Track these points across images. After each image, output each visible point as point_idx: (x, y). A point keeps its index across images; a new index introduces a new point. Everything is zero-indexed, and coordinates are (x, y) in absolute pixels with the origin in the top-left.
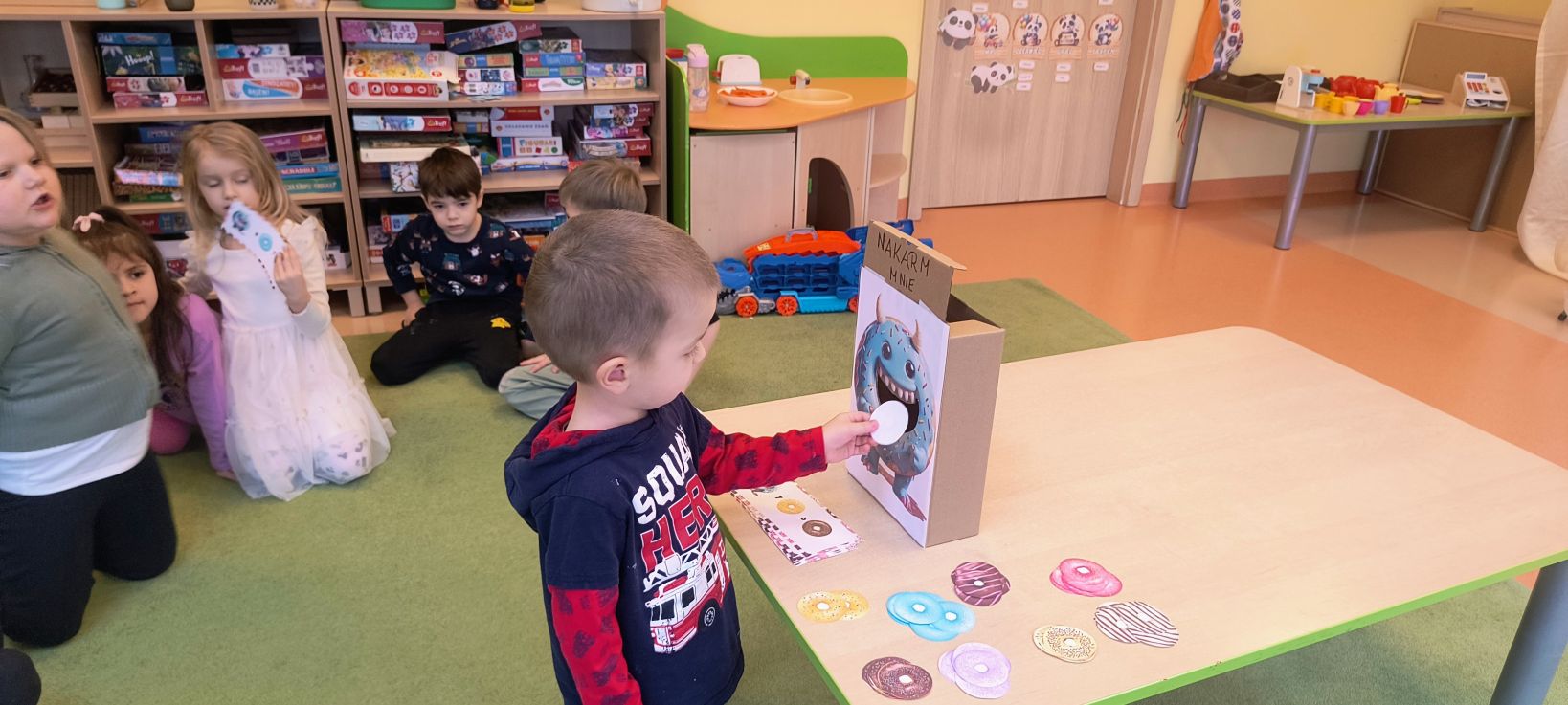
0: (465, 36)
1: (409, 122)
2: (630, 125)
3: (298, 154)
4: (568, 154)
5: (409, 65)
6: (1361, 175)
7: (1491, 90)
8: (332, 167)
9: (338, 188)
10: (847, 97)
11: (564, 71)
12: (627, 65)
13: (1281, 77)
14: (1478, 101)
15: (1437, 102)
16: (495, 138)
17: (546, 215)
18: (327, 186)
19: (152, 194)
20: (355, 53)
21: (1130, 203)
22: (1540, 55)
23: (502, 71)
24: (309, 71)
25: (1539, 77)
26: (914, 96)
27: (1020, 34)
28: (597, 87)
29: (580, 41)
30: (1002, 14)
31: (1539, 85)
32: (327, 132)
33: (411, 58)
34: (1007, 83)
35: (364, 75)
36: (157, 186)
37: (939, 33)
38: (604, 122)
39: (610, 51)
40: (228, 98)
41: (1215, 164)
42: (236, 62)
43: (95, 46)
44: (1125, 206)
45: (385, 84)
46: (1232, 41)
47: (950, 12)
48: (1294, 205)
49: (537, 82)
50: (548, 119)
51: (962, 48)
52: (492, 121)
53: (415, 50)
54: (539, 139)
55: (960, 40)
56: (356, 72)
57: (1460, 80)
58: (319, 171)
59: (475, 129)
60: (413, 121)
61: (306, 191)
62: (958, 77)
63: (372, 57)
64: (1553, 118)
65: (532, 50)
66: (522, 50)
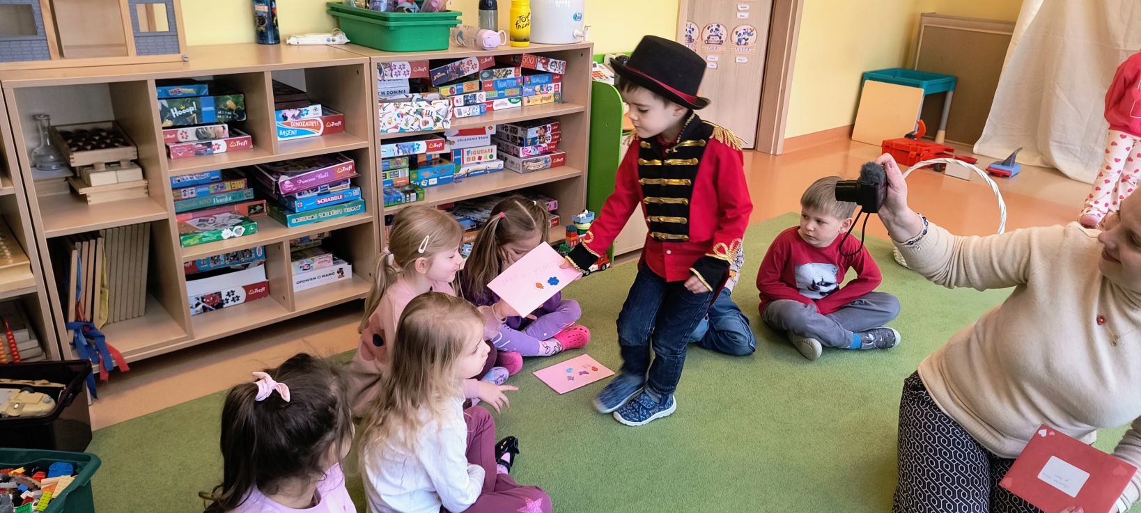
0: (444, 70)
1: (415, 147)
3: (329, 185)
4: (501, 160)
9: (365, 210)
11: (507, 92)
12: (549, 85)
18: (355, 209)
21: (778, 153)
44: (775, 155)
49: (492, 103)
50: (490, 133)
54: (481, 148)
58: (345, 196)
61: (339, 215)
65: (489, 77)
66: (482, 78)
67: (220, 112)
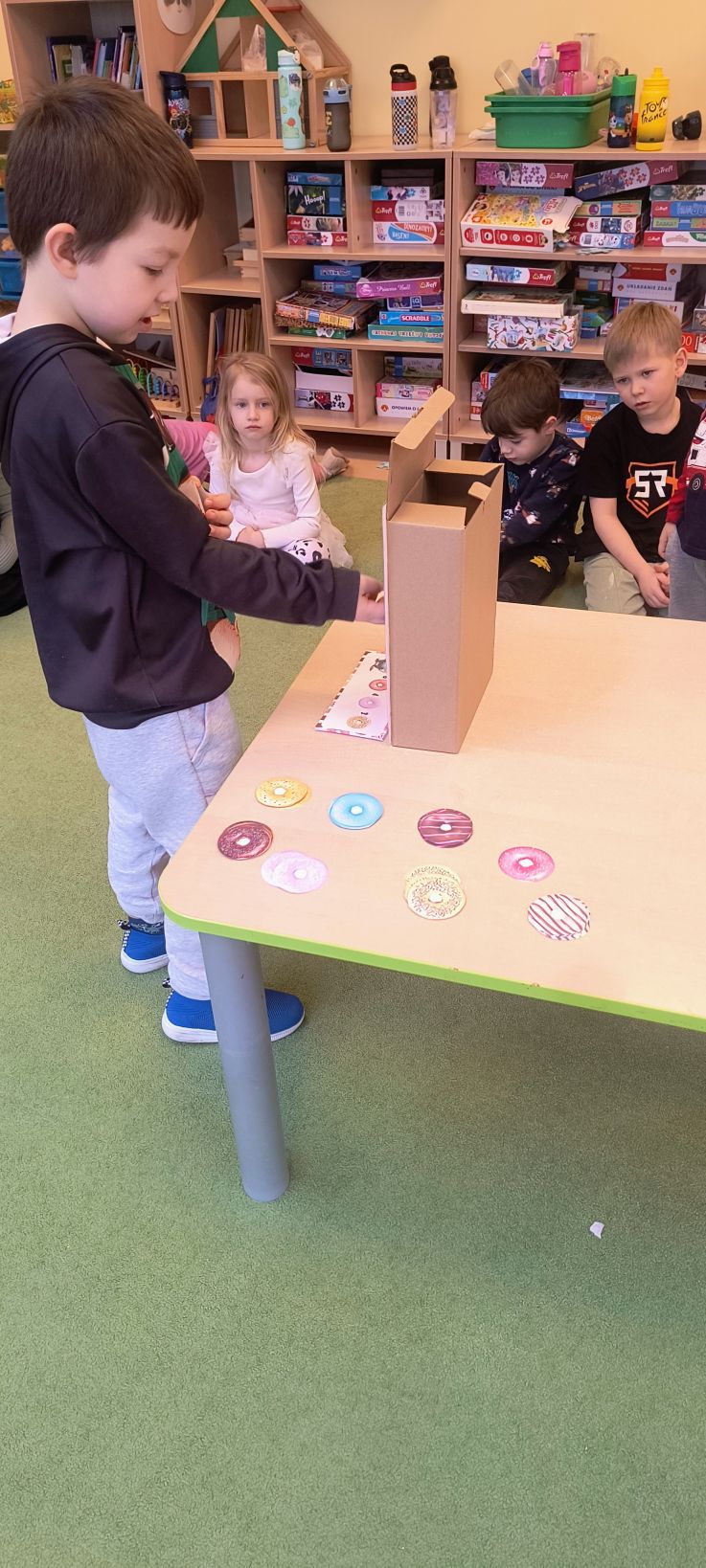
1: (515, 274)
5: (526, 211)
9: (442, 338)
11: (695, 223)
16: (615, 298)
18: (437, 336)
19: (303, 328)
32: (439, 279)
33: (533, 204)
35: (481, 221)
36: (307, 321)
42: (386, 204)
43: (284, 186)
45: (496, 231)
50: (673, 280)
52: (614, 279)
53: (538, 195)
56: (476, 217)
59: (595, 286)
60: (520, 273)
61: (418, 339)
63: (498, 202)
66: (653, 196)
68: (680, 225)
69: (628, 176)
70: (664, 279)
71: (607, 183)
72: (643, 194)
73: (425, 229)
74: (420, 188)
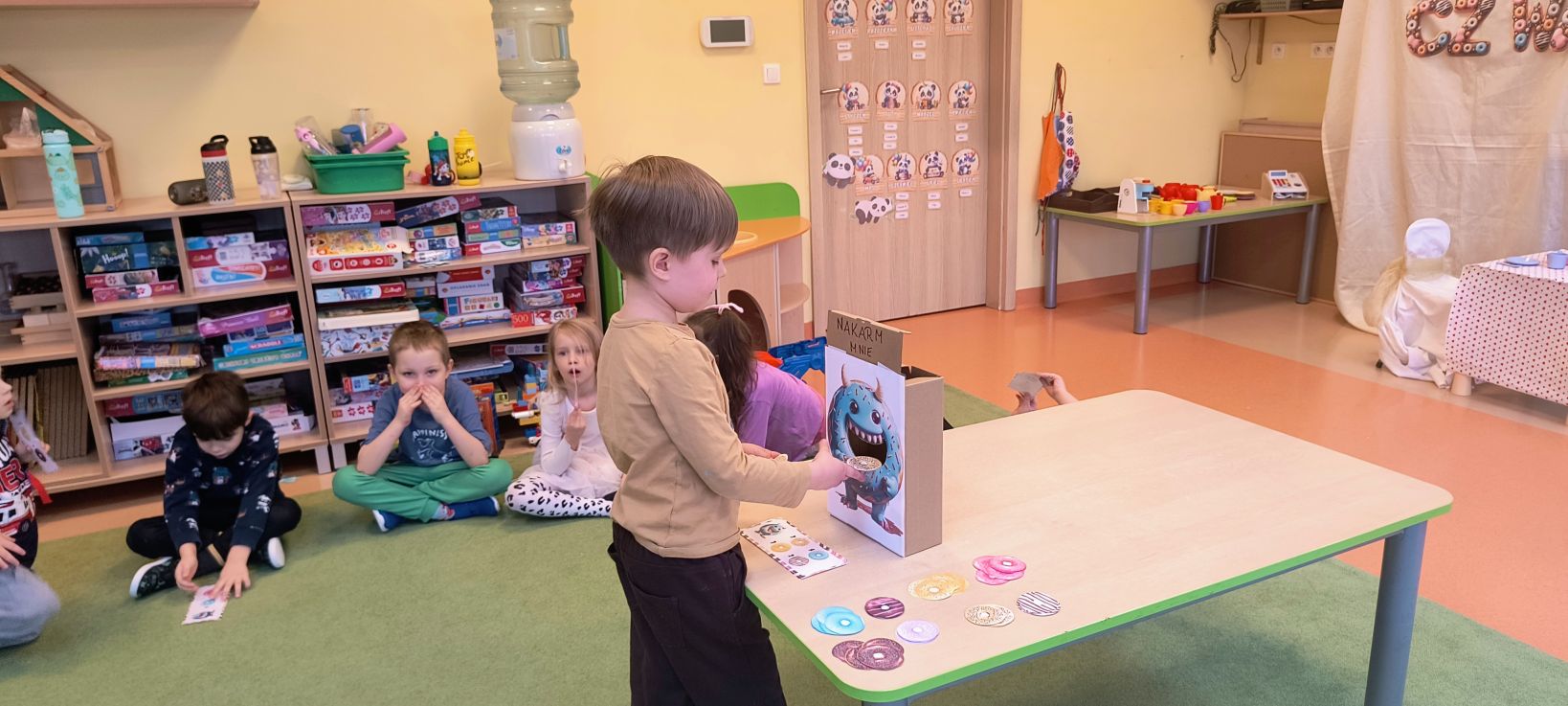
0: (413, 212)
1: (367, 291)
2: (565, 276)
3: (265, 329)
4: (509, 308)
5: (366, 241)
6: (1198, 266)
7: (1292, 185)
8: (298, 338)
9: (305, 356)
10: (753, 236)
11: (501, 235)
12: (558, 225)
13: (1117, 189)
14: (1284, 194)
15: (1250, 198)
16: (442, 299)
17: (494, 363)
18: (294, 355)
19: (131, 378)
20: (314, 236)
21: (1007, 309)
22: (1325, 152)
23: (447, 239)
24: (272, 255)
25: (1328, 169)
26: (809, 232)
27: (893, 170)
28: (533, 245)
29: (516, 208)
30: (876, 155)
31: (1329, 176)
32: (292, 307)
33: (367, 235)
34: (888, 213)
35: (326, 253)
36: (135, 370)
37: (824, 175)
38: (541, 276)
39: (539, 214)
40: (198, 284)
41: (1073, 270)
42: (205, 252)
43: (73, 249)
44: (1003, 310)
45: (346, 260)
46: (1069, 164)
47: (830, 157)
48: (1144, 295)
49: (478, 246)
50: (489, 278)
51: (844, 186)
52: (438, 285)
53: (368, 228)
54: (482, 296)
55: (842, 180)
56: (318, 251)
57: (1266, 178)
58: (285, 342)
59: (423, 293)
60: (371, 290)
61: (272, 363)
62: (843, 210)
63: (330, 238)
64: (1345, 202)
65: (473, 219)
66: (465, 219)
67: (153, 258)
68: (490, 237)
69: (441, 207)
70: (481, 278)
71: (425, 213)
72: (453, 219)
73: (252, 268)
74: (243, 235)
